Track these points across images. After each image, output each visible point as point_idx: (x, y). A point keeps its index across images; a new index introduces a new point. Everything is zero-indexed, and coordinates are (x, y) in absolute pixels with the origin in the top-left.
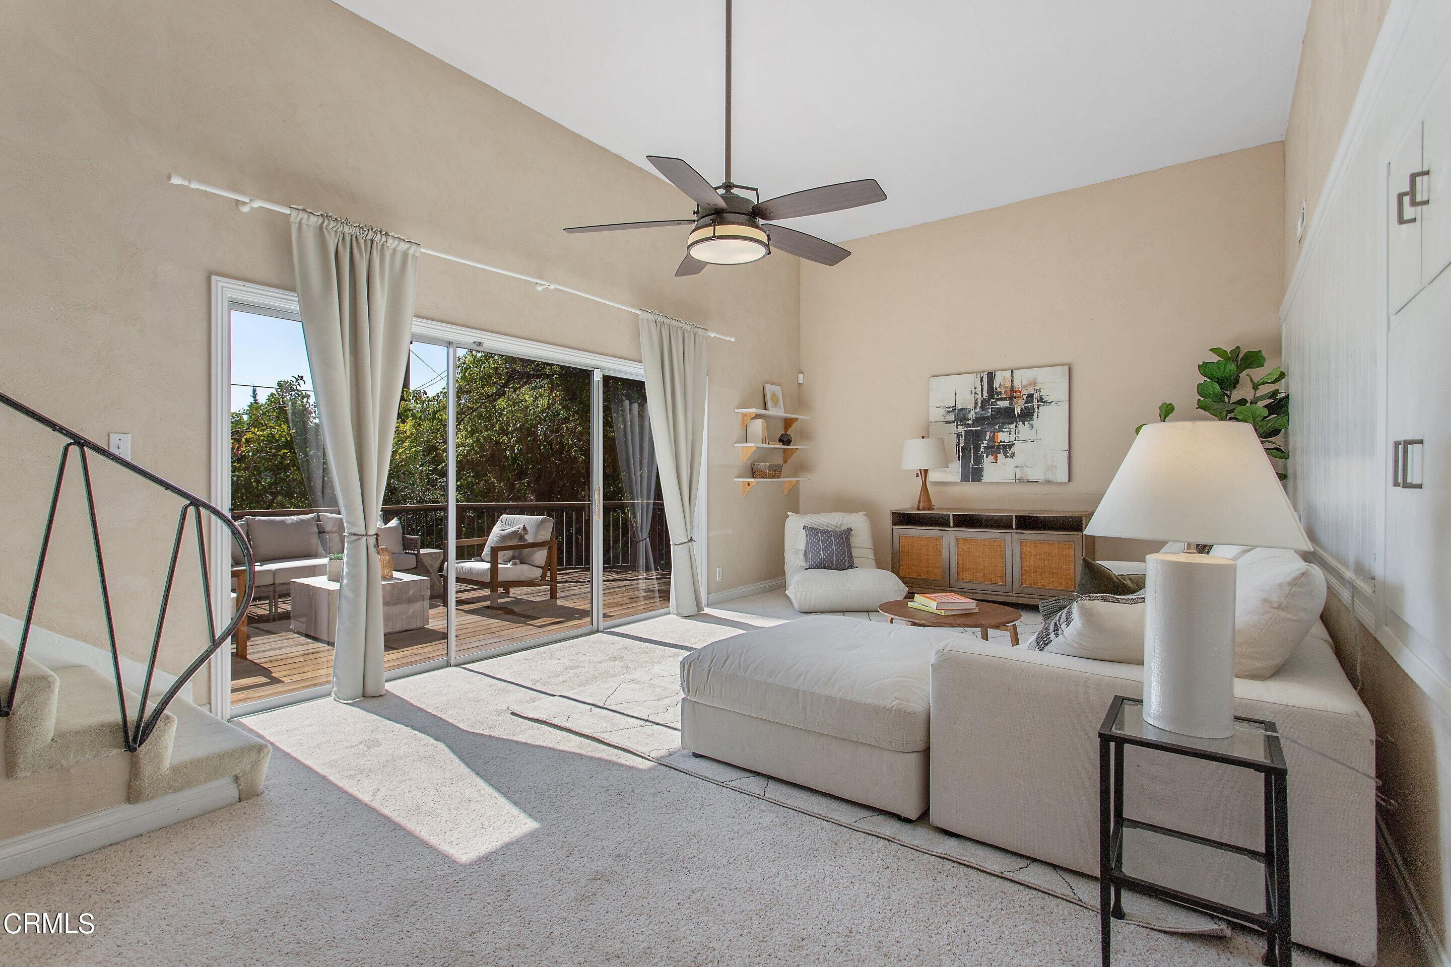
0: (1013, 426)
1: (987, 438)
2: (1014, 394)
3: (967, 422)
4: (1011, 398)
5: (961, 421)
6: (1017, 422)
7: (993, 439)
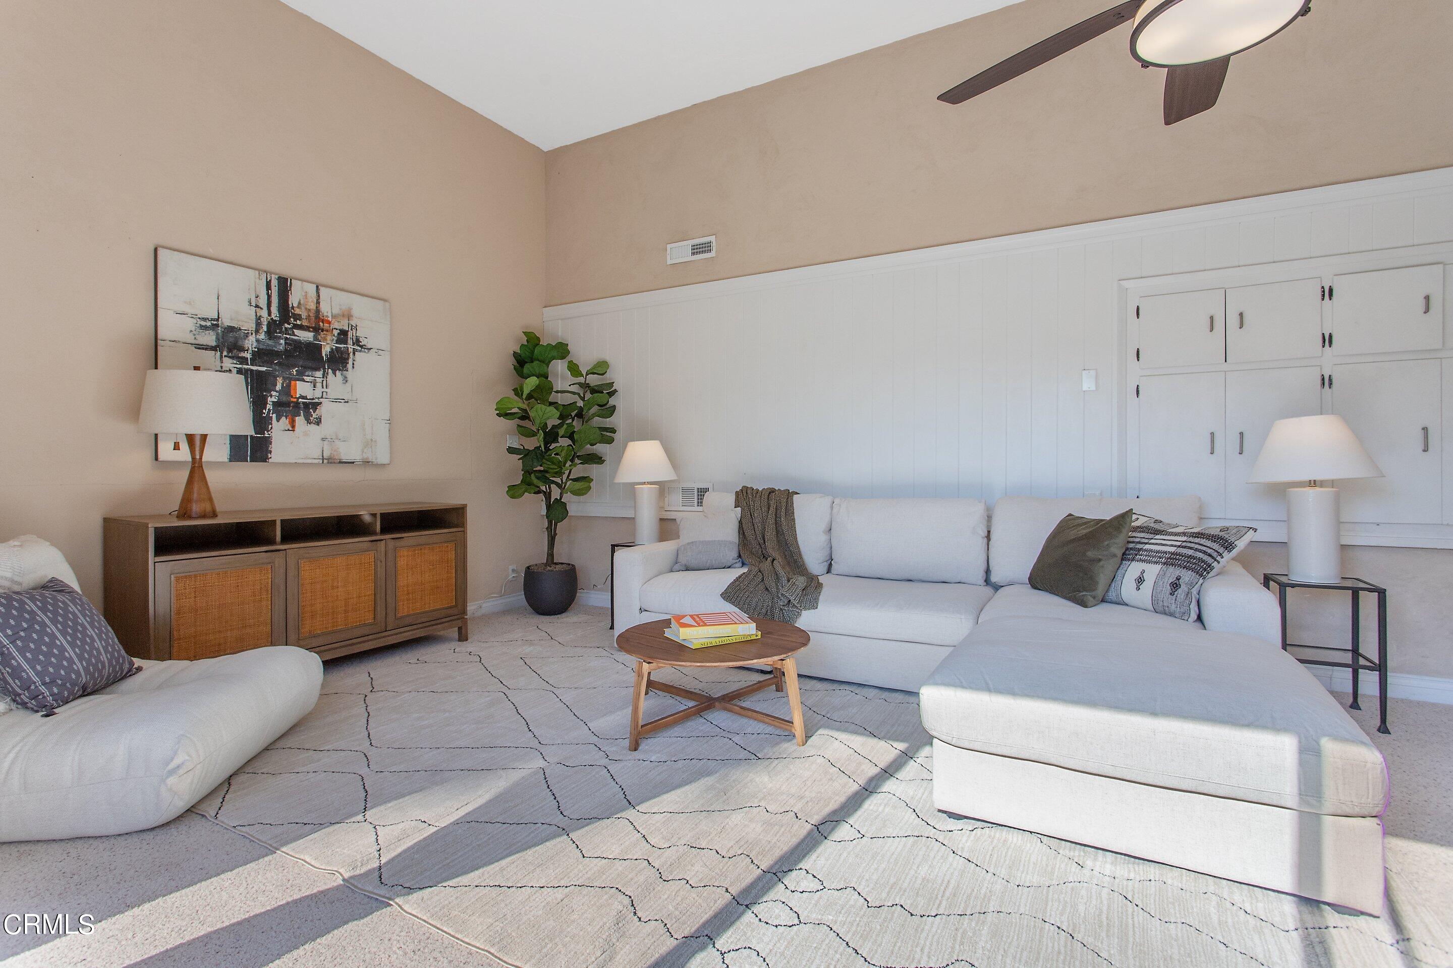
0: (319, 374)
1: (279, 387)
2: (321, 324)
3: (242, 354)
4: (317, 330)
5: (230, 351)
6: (324, 369)
7: (287, 390)
